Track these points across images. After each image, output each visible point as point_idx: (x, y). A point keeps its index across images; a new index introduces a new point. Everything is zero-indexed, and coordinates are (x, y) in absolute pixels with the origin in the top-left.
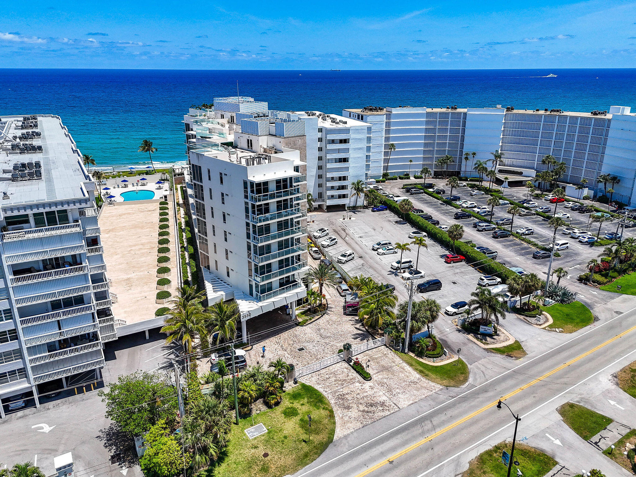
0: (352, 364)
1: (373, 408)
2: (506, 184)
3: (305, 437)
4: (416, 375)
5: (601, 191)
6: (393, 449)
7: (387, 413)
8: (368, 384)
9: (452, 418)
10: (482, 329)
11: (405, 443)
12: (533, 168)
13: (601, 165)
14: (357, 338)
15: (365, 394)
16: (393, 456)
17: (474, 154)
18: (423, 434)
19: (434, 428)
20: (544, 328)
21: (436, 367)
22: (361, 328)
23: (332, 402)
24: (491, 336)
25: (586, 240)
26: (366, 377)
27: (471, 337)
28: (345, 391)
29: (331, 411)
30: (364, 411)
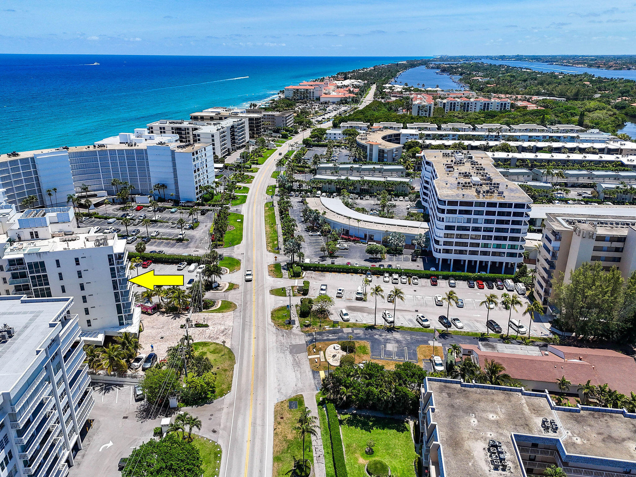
0: (194, 326)
1: (225, 333)
2: (92, 206)
3: (220, 355)
4: (220, 315)
5: (156, 195)
6: (250, 335)
7: (231, 330)
8: (211, 328)
9: (250, 316)
10: (213, 286)
11: (250, 332)
12: (102, 190)
13: (150, 179)
14: (175, 319)
15: (215, 331)
16: (253, 336)
17: (55, 189)
18: (250, 326)
19: (250, 322)
20: (230, 273)
21: (219, 308)
22: (169, 315)
23: (210, 341)
24: (219, 286)
25: (188, 227)
26: (207, 326)
27: (212, 291)
28: (208, 335)
29: (214, 343)
30: (224, 335)
